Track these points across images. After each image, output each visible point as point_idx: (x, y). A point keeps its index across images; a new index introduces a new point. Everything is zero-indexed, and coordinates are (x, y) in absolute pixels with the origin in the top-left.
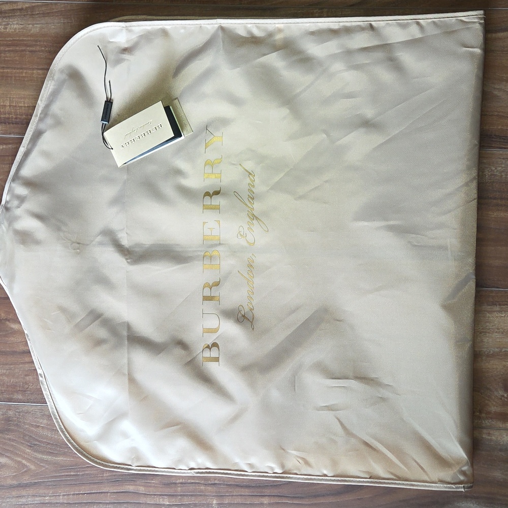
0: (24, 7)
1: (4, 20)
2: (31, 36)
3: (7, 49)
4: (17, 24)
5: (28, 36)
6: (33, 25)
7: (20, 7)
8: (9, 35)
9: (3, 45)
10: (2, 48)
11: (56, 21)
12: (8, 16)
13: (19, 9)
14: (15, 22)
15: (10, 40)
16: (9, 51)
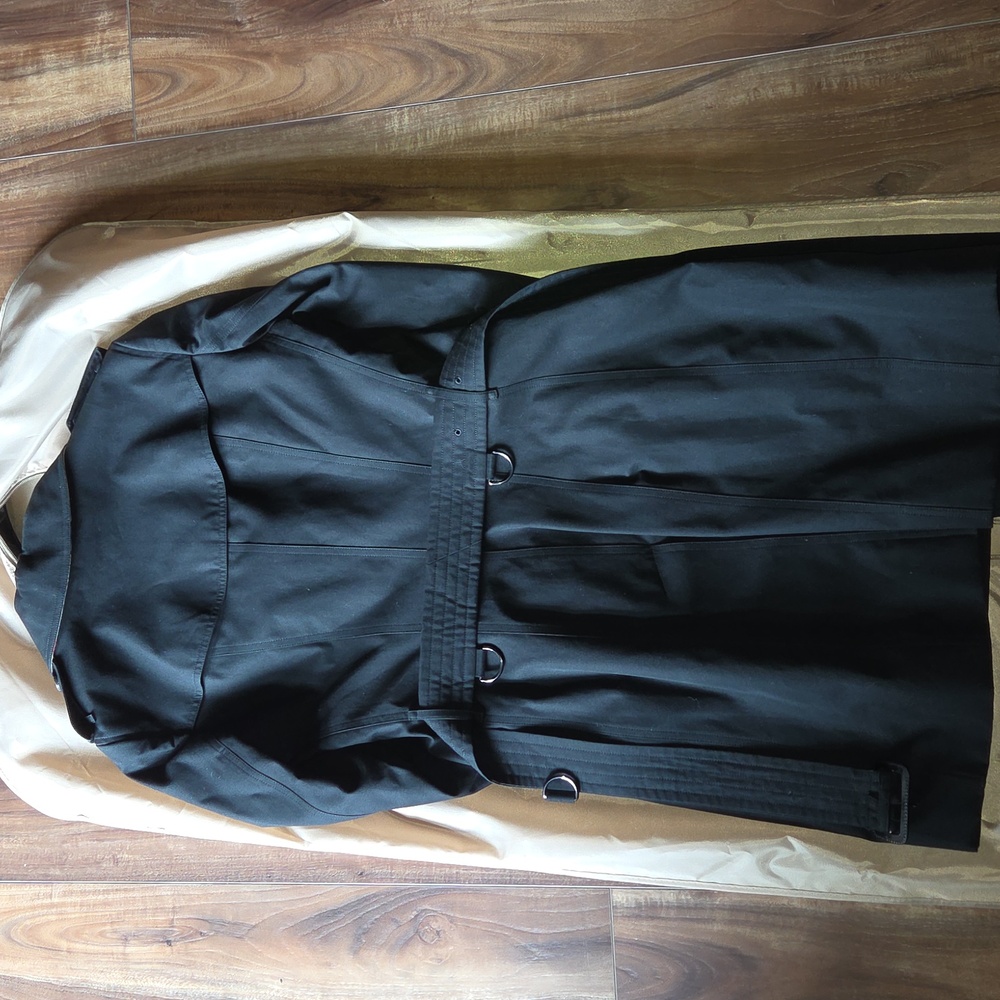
0: (27, 164)
1: (5, 185)
2: (38, 201)
3: (11, 223)
4: (20, 188)
5: (35, 202)
6: (39, 186)
7: (21, 166)
8: (12, 204)
9: (7, 218)
10: (4, 223)
11: (66, 177)
12: (9, 180)
13: (21, 168)
14: (18, 187)
15: (13, 211)
16: (13, 225)
